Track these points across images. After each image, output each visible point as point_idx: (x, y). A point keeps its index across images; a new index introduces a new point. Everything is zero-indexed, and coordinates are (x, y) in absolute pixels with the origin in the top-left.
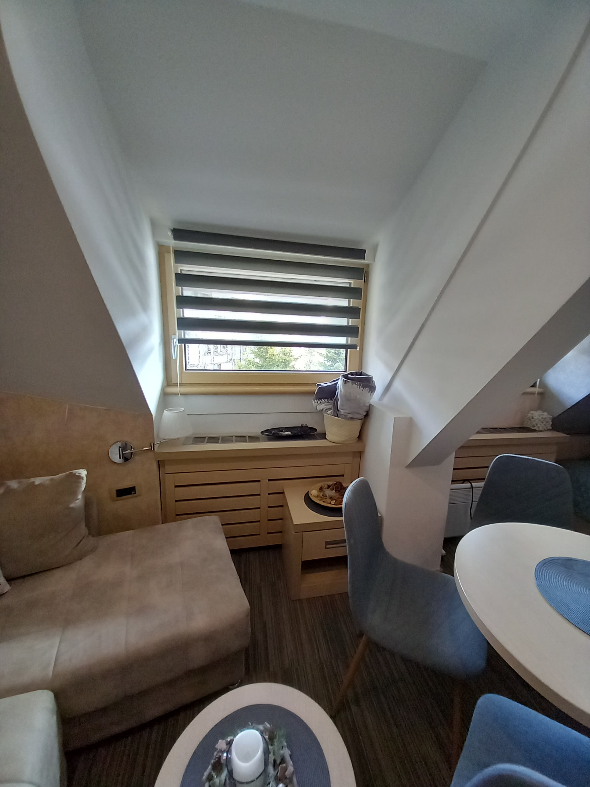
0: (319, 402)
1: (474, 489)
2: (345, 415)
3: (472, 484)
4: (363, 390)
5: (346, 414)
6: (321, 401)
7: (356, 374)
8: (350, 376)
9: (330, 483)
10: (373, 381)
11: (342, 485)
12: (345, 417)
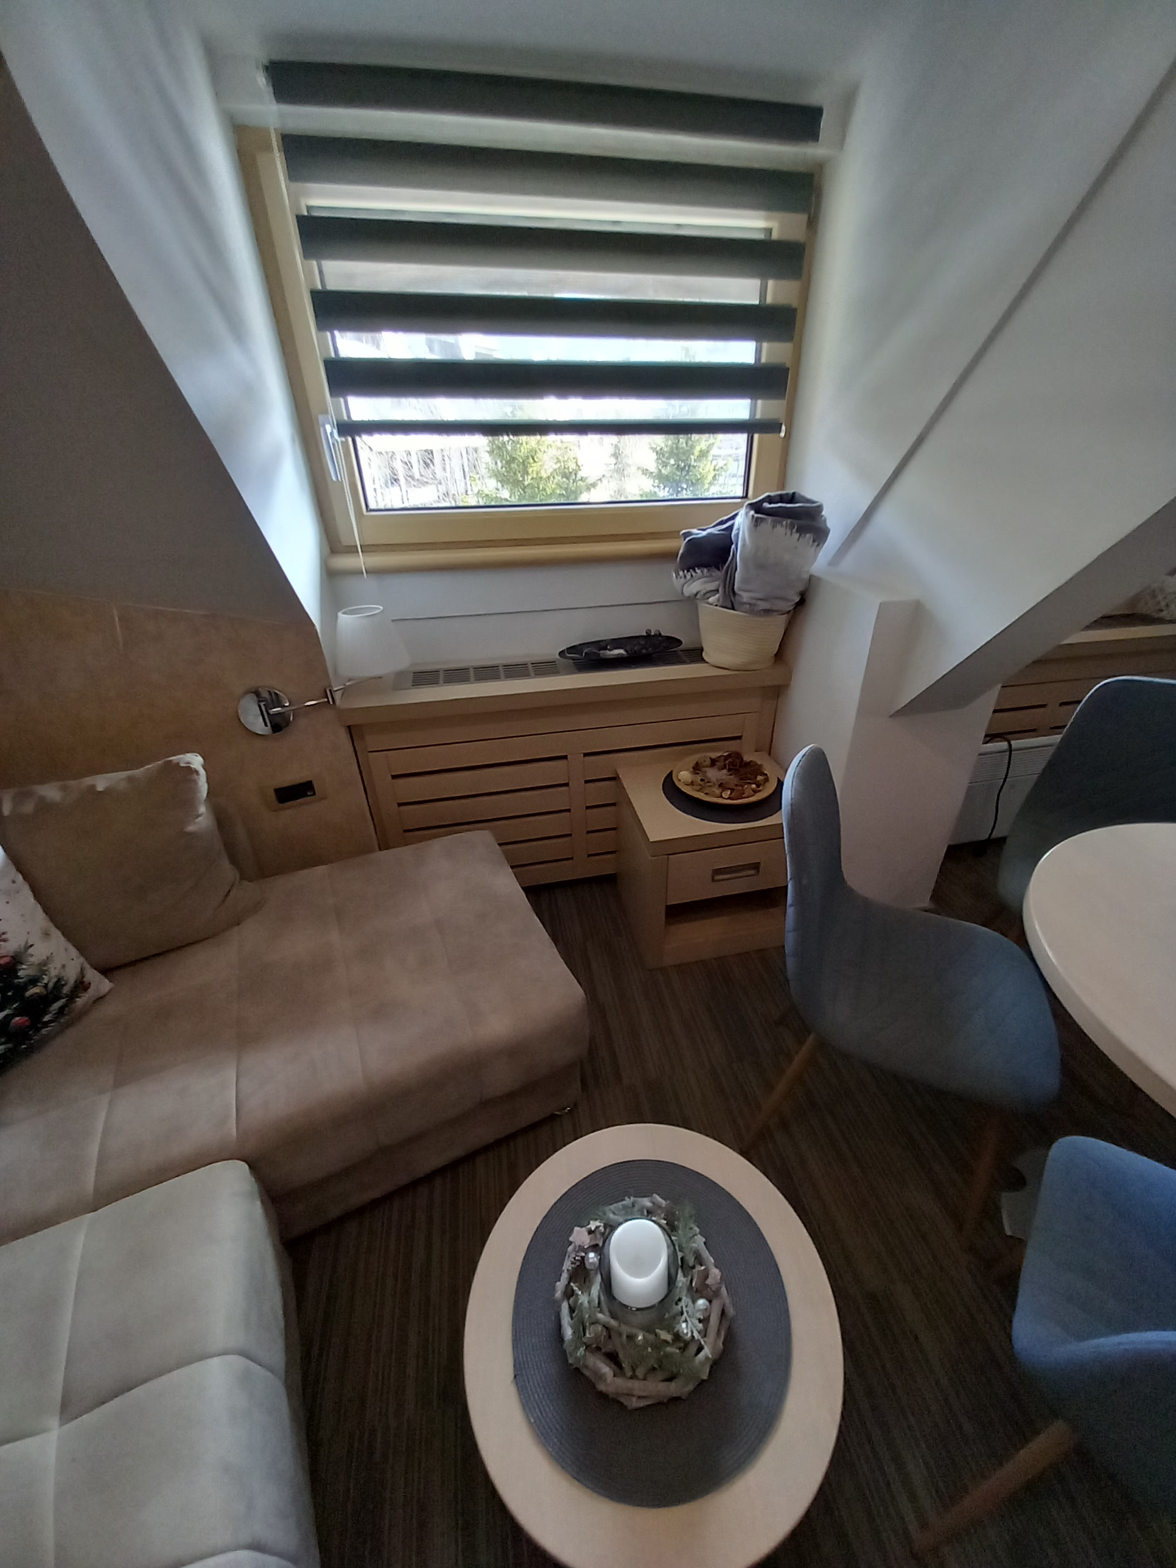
0: (688, 577)
1: (1013, 752)
2: (750, 604)
3: (1012, 742)
4: (798, 540)
5: (754, 602)
6: (694, 574)
7: (781, 499)
8: (766, 505)
9: (714, 755)
10: (822, 516)
11: (742, 759)
12: (752, 610)
